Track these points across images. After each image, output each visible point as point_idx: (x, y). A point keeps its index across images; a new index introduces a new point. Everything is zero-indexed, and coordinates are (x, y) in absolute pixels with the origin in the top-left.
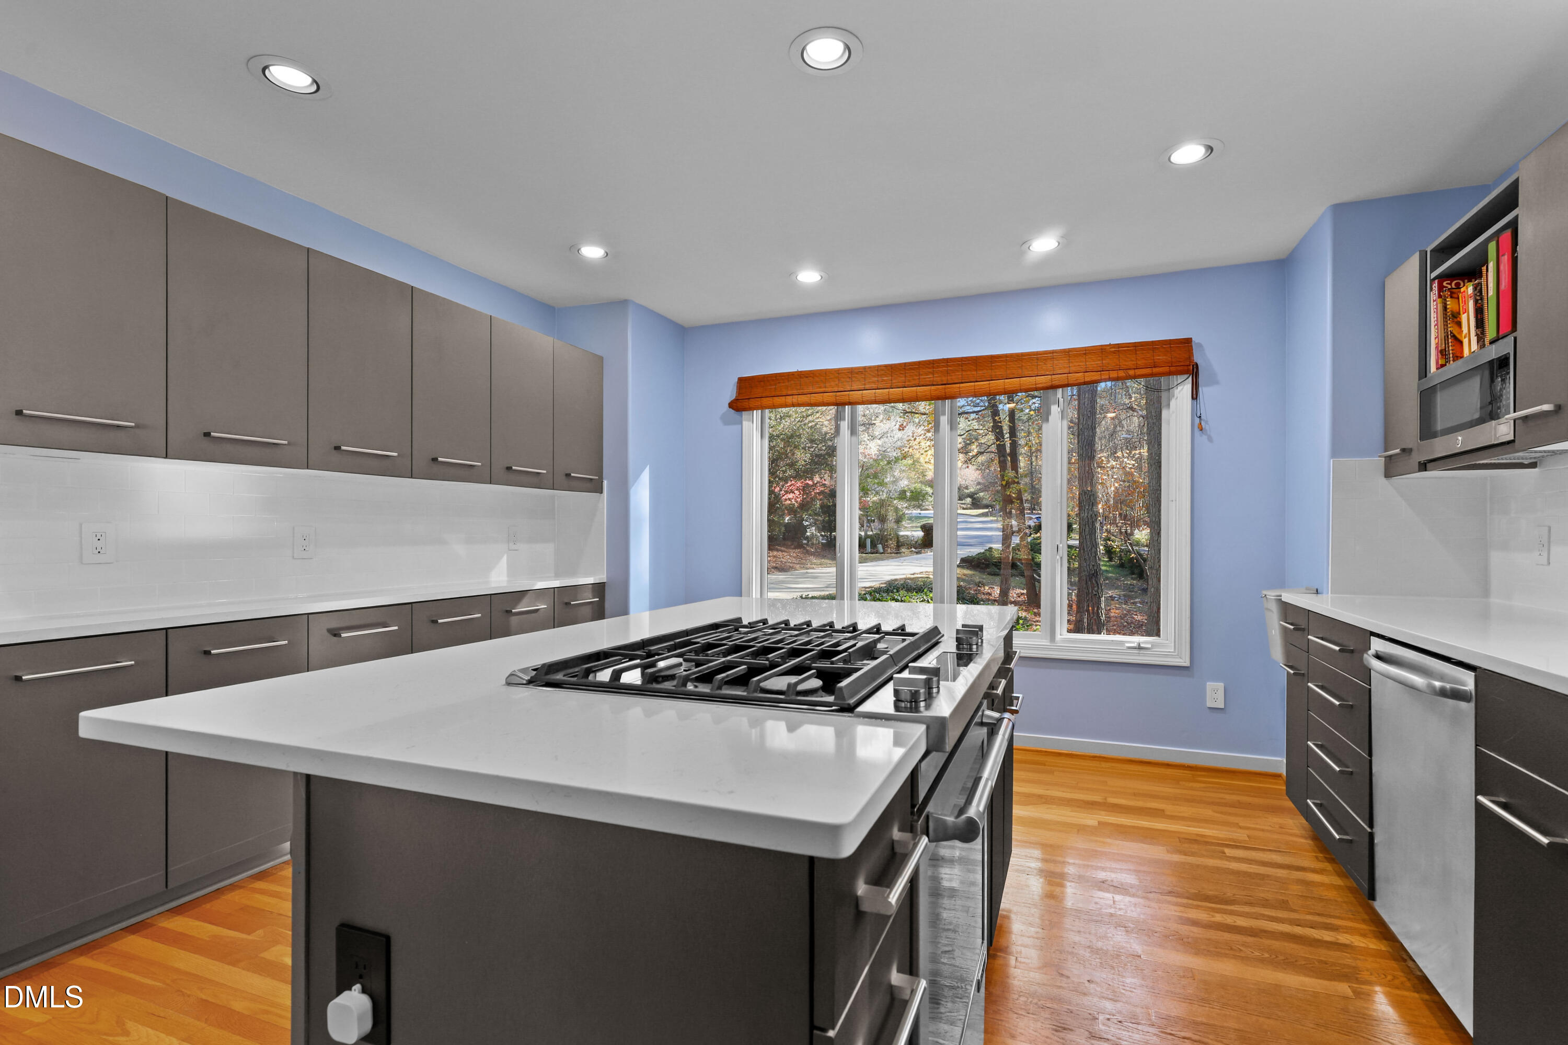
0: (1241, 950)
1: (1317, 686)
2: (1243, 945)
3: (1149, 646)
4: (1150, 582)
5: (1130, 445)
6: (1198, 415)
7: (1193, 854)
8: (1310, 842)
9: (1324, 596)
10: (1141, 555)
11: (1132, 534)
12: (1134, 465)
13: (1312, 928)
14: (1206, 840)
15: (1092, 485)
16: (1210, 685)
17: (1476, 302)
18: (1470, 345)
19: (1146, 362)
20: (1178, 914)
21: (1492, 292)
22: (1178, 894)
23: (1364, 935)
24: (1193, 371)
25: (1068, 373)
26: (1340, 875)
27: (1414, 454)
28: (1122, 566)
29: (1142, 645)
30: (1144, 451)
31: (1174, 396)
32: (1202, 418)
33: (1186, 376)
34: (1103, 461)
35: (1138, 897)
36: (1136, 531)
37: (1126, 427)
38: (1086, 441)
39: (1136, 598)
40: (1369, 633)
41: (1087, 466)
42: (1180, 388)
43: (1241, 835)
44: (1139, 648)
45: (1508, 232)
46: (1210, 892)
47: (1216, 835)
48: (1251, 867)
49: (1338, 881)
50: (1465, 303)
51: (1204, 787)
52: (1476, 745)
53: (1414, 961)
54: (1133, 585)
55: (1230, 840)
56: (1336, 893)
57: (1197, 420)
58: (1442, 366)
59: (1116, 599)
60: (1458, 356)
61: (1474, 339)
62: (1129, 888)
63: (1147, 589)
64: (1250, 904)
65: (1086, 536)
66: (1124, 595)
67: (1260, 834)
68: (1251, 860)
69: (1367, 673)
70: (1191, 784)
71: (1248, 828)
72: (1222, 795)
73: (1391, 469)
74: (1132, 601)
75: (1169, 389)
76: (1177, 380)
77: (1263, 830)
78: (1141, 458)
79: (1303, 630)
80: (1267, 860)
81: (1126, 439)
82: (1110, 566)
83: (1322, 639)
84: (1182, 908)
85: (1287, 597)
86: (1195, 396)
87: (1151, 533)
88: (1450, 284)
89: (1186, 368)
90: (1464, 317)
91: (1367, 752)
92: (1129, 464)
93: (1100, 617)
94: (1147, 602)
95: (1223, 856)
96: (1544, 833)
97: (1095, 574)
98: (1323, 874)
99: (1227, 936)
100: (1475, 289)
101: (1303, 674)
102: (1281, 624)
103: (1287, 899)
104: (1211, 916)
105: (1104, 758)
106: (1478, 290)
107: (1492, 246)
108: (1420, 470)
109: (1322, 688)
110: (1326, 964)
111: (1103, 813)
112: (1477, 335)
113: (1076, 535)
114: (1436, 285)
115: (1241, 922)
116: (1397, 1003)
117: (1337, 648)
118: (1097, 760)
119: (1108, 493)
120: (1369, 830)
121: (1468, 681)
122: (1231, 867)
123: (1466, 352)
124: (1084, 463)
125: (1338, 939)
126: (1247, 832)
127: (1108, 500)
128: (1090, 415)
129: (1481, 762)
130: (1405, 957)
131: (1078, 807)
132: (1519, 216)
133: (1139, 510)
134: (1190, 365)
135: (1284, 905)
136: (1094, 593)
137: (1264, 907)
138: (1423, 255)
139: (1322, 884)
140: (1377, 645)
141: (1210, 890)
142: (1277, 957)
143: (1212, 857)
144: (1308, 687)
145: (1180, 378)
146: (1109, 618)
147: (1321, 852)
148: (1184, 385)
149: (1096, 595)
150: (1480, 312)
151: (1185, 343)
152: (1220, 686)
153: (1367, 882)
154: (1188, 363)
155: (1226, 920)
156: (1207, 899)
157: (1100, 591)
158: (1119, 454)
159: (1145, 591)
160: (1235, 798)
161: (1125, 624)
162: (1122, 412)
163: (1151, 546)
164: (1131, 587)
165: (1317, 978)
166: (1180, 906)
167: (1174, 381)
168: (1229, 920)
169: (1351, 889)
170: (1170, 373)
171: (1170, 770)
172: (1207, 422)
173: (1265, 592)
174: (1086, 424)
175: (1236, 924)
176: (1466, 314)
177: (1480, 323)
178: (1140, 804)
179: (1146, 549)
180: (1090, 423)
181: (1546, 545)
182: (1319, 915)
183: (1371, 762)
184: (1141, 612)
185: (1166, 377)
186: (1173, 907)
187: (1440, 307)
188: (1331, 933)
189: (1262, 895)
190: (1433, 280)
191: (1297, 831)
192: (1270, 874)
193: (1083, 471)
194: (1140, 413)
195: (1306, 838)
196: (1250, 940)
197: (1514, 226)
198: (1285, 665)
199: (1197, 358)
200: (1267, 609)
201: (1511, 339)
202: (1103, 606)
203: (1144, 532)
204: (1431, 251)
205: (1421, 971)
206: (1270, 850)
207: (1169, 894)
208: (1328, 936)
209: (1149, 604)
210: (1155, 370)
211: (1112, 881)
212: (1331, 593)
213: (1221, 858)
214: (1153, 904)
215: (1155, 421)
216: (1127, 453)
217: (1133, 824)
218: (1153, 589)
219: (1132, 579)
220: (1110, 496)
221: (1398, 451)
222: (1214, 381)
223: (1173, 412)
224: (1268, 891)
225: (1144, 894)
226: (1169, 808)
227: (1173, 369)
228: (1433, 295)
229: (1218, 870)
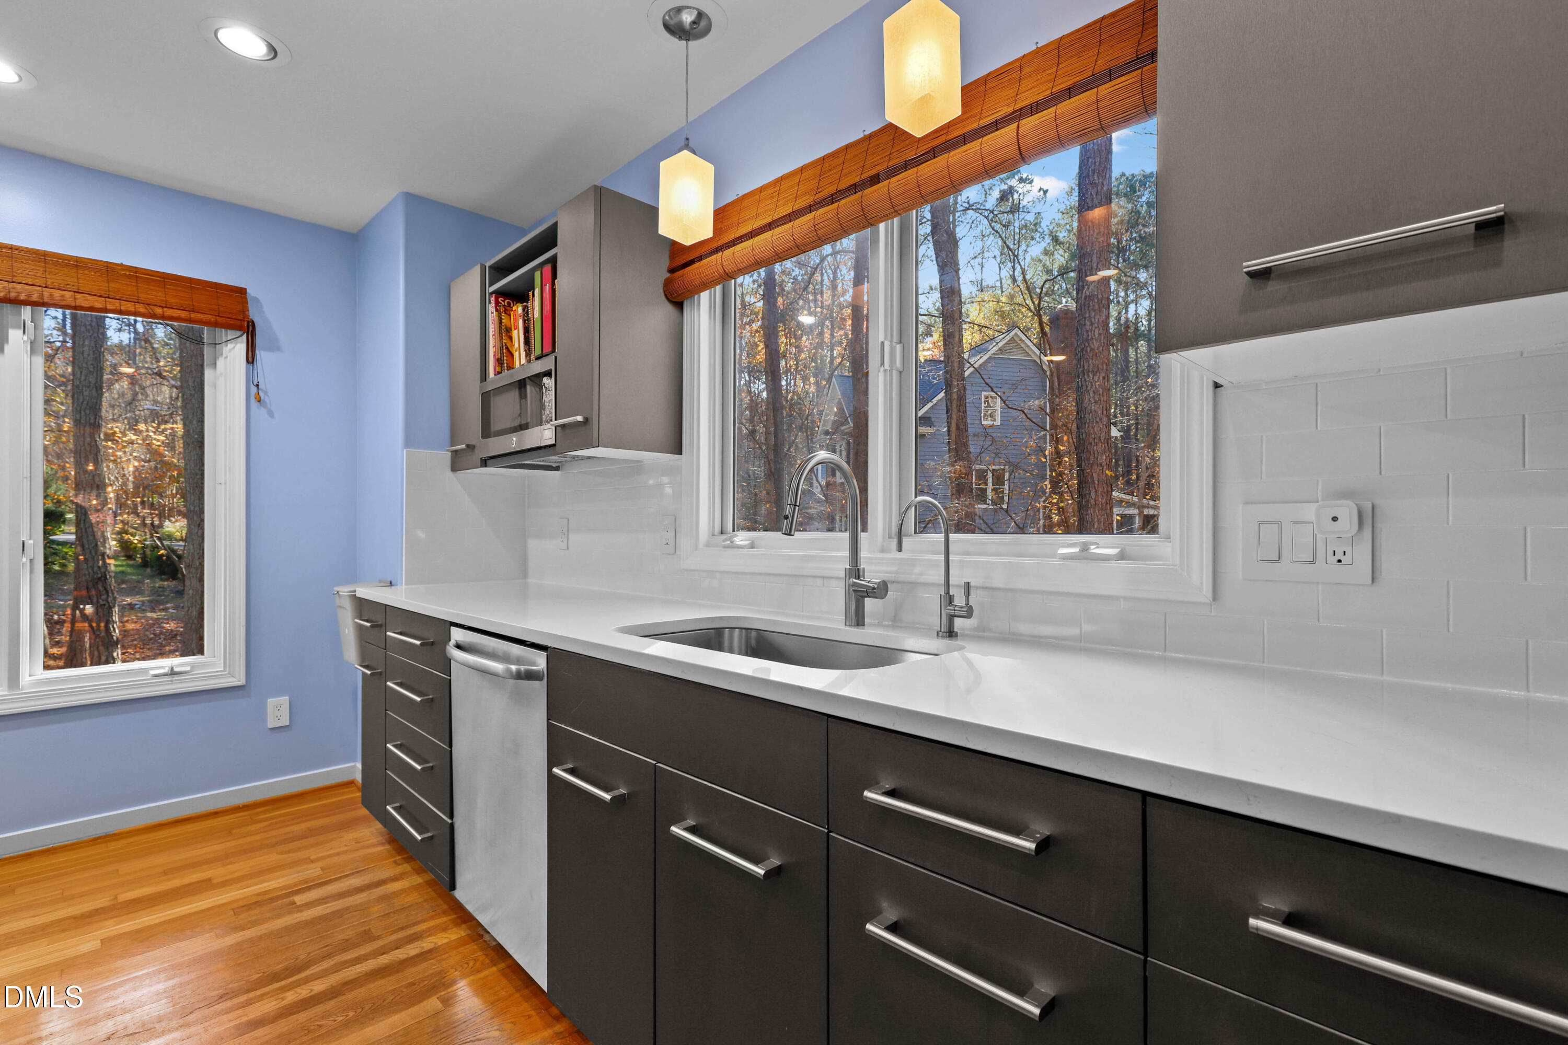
0: (320, 1026)
1: (395, 684)
2: (323, 1018)
3: (188, 668)
4: (187, 583)
5: (156, 417)
6: (255, 383)
7: (254, 924)
8: (387, 847)
9: (399, 587)
10: (174, 551)
11: (161, 526)
12: (163, 443)
13: (397, 948)
14: (270, 896)
15: (97, 463)
16: (272, 702)
17: (524, 321)
18: (520, 358)
19: (182, 302)
20: (232, 1024)
21: (537, 314)
22: (233, 992)
23: (445, 929)
24: (249, 329)
25: (42, 287)
26: (418, 871)
27: (476, 451)
28: (145, 564)
29: (176, 669)
30: (179, 428)
31: (222, 354)
32: (260, 387)
33: (239, 333)
34: (115, 432)
35: (170, 1031)
36: (167, 523)
37: (151, 396)
38: (85, 402)
39: (167, 602)
40: (449, 623)
41: (87, 435)
42: (230, 346)
43: (313, 871)
44: (172, 673)
45: (548, 267)
46: (278, 967)
47: (283, 884)
48: (328, 907)
49: (418, 880)
50: (516, 320)
51: (266, 827)
52: (548, 719)
53: (488, 932)
54: (163, 588)
55: (301, 883)
56: (417, 894)
57: (254, 389)
58: (499, 373)
59: (138, 606)
60: (511, 367)
61: (523, 354)
62: (155, 1026)
63: (183, 590)
64: (329, 956)
65: (86, 529)
66: (149, 601)
67: (336, 860)
68: (327, 898)
69: (446, 664)
70: (249, 828)
71: (318, 860)
72: (288, 829)
73: (458, 462)
74: (161, 607)
75: (215, 344)
76: (226, 335)
77: (338, 854)
78: (173, 434)
79: (381, 626)
80: (344, 889)
81: (152, 410)
82: (129, 566)
83: (401, 634)
84: (240, 1012)
85: (363, 592)
86: (250, 359)
87: (189, 525)
88: (504, 301)
89: (238, 323)
90: (515, 333)
91: (448, 744)
92: (155, 439)
93: (110, 633)
94: (183, 607)
95: (294, 908)
96: (607, 790)
97: (103, 578)
98: (403, 879)
99: (302, 1017)
100: (524, 310)
101: (381, 673)
102: (355, 622)
103: (368, 927)
104: (280, 1000)
105: (114, 835)
106: (525, 309)
107: (537, 275)
108: (482, 466)
109: (400, 685)
110: (414, 984)
111: (111, 922)
112: (525, 350)
113: (70, 528)
114: (493, 299)
115: (318, 987)
116: (480, 989)
117: (418, 643)
118: (101, 843)
119: (124, 475)
120: (449, 821)
121: (540, 662)
122: (304, 919)
123: (517, 364)
124: (82, 432)
125: (422, 948)
126: (320, 864)
127: (125, 484)
128: (92, 370)
129: (553, 734)
130: (482, 932)
131: (63, 931)
132: (558, 255)
133: (172, 495)
134: (244, 321)
135: (367, 936)
136: (102, 602)
137: (345, 952)
138: (483, 268)
139: (403, 891)
140: (457, 635)
141: (277, 964)
142: (363, 1009)
143: (279, 916)
144: (386, 685)
145: (231, 334)
146: (125, 631)
147: (399, 854)
148: (236, 344)
149: (104, 605)
150: (526, 330)
151: (237, 292)
152: (285, 699)
153: (448, 875)
154: (241, 317)
155: (300, 994)
156: (275, 977)
157: (110, 599)
158: (142, 427)
159: (180, 593)
160: (304, 826)
161: (152, 636)
162: (146, 377)
163: (188, 540)
164: (161, 589)
165: (406, 1009)
166: (238, 1009)
167: (221, 337)
168: (303, 992)
169: (430, 884)
170: (216, 325)
171: (220, 819)
172: (266, 393)
173: (337, 589)
174: (85, 380)
175: (313, 993)
176: (516, 331)
177: (527, 342)
178: (176, 883)
179: (181, 543)
180: (93, 380)
181: (566, 533)
182: (402, 929)
183: (451, 752)
184: (172, 618)
185: (212, 328)
186: (225, 1018)
187: (497, 319)
188: (416, 944)
189: (342, 936)
190: (491, 294)
191: (374, 840)
192: (349, 905)
193: (82, 443)
194: (173, 382)
195: (383, 844)
196: (332, 1003)
197: (553, 261)
198: (361, 666)
199: (253, 314)
200: (340, 607)
201: (552, 357)
202: (116, 618)
203: (178, 524)
204: (490, 267)
205: (495, 940)
206: (347, 876)
207: (221, 1000)
208: (412, 950)
209: (186, 609)
210: (195, 316)
211: (125, 1028)
212: (406, 584)
213: (290, 913)
214: (198, 1028)
215: (193, 392)
216: (153, 427)
217: (162, 919)
218: (191, 592)
219: (162, 580)
220: (128, 479)
221: (463, 446)
222: (274, 347)
223: (221, 374)
224: (348, 928)
225: (180, 1021)
226: (217, 873)
227: (220, 320)
228: (491, 308)
229: (288, 930)
